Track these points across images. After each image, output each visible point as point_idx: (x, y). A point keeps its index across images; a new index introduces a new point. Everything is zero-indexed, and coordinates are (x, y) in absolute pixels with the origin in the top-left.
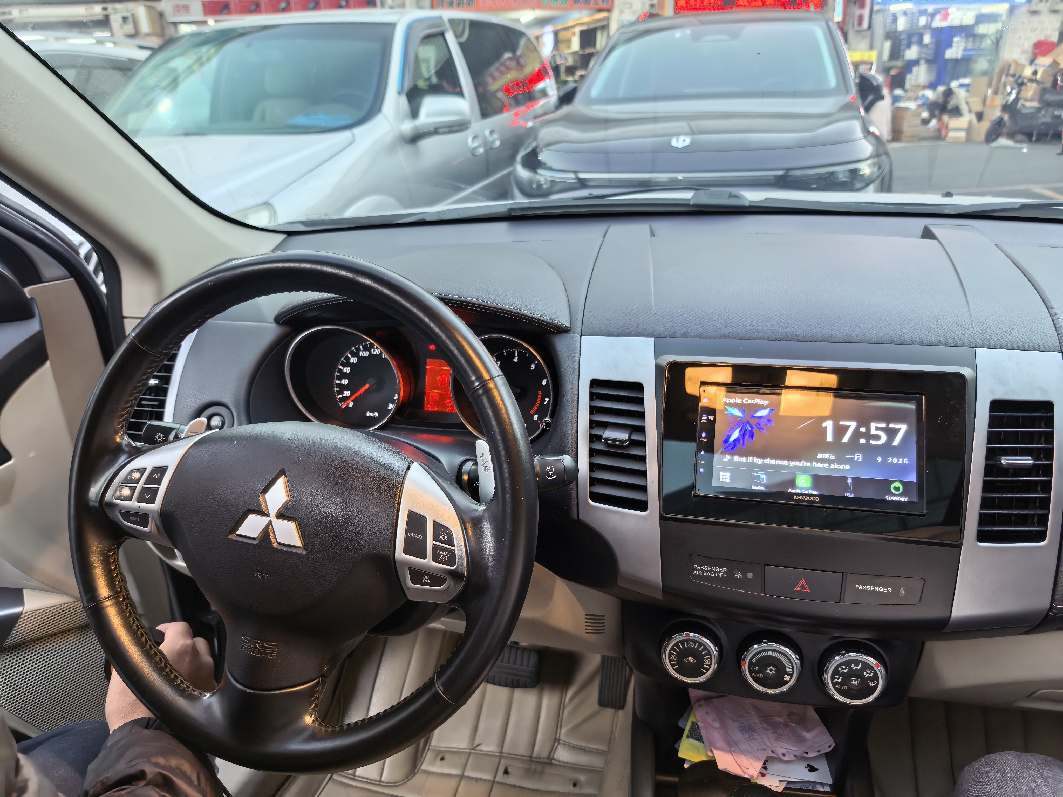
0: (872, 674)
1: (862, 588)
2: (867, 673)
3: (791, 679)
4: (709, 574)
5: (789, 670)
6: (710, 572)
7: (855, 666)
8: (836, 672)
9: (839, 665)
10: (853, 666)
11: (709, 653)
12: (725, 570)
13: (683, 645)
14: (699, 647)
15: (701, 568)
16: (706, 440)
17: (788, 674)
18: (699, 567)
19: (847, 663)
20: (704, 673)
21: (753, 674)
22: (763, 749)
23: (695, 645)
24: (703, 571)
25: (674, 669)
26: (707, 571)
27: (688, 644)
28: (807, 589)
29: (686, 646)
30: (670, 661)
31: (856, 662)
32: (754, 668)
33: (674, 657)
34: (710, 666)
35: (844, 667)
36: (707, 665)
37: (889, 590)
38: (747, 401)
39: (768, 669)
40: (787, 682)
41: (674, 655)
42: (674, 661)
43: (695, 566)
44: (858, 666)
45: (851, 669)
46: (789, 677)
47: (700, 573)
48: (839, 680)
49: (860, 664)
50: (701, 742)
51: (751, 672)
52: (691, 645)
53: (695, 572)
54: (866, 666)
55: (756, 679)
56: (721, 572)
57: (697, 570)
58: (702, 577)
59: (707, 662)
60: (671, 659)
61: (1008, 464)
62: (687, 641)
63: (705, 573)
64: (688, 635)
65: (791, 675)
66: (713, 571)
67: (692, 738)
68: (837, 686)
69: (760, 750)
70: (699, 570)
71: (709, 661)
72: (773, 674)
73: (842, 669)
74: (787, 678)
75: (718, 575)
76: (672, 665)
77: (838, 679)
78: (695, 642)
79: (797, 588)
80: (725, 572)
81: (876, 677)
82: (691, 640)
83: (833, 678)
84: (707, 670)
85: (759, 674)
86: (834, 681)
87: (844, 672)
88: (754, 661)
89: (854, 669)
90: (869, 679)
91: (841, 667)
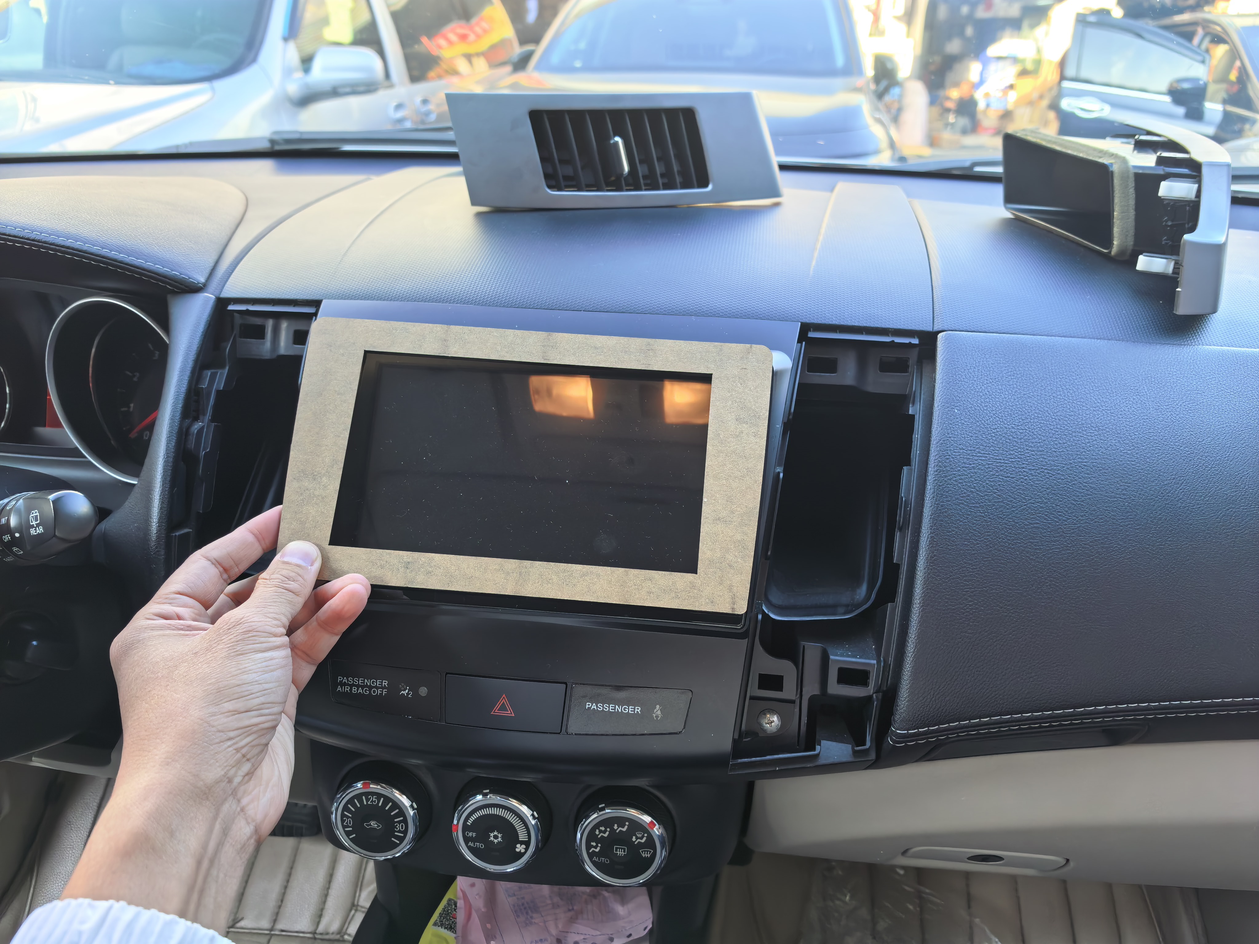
0: (645, 839)
1: (596, 707)
2: (637, 838)
3: (527, 849)
4: (360, 690)
5: (522, 836)
6: (363, 687)
7: (618, 827)
8: (591, 836)
9: (597, 826)
10: (616, 827)
11: (402, 813)
12: (385, 683)
13: (361, 802)
14: (385, 804)
15: (348, 680)
17: (522, 843)
18: (345, 680)
19: (607, 822)
20: (396, 845)
21: (470, 844)
23: (379, 802)
24: (352, 686)
25: (350, 840)
26: (358, 686)
27: (367, 800)
29: (365, 803)
30: (344, 827)
31: (621, 821)
32: (470, 834)
33: (349, 821)
34: (405, 832)
35: (603, 829)
36: (399, 832)
37: (638, 710)
39: (492, 834)
40: (521, 855)
41: (348, 817)
42: (348, 826)
43: (340, 679)
44: (623, 827)
45: (613, 831)
46: (524, 846)
47: (347, 689)
48: (597, 850)
49: (627, 823)
50: (452, 932)
51: (467, 840)
52: (372, 802)
53: (339, 688)
54: (636, 826)
55: (476, 852)
56: (380, 688)
59: (399, 827)
60: (345, 824)
62: (367, 794)
63: (354, 690)
64: (367, 786)
65: (527, 844)
66: (367, 686)
68: (595, 859)
70: (345, 684)
71: (402, 825)
72: (499, 843)
74: (520, 848)
75: (374, 692)
76: (348, 834)
77: (596, 847)
78: (379, 796)
80: (385, 687)
81: (651, 844)
82: (373, 794)
83: (588, 847)
84: (402, 839)
85: (478, 844)
86: (591, 851)
87: (603, 837)
88: (469, 823)
89: (617, 831)
90: (642, 846)
91: (599, 828)
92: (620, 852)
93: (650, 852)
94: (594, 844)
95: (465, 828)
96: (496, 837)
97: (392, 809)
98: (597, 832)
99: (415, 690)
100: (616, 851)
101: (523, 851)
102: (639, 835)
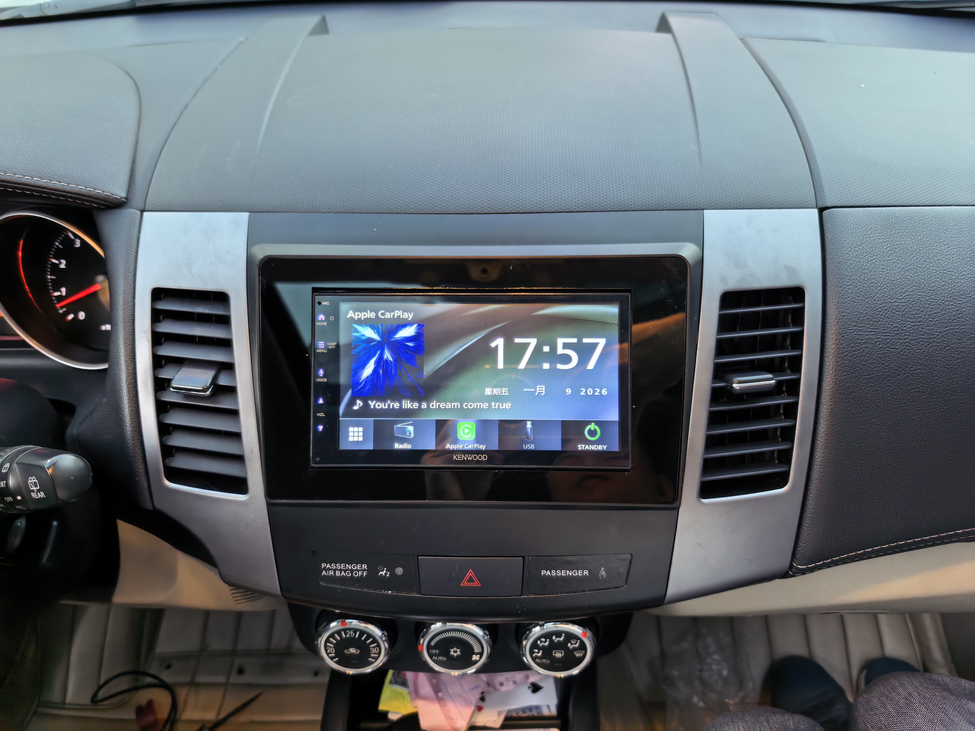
0: (578, 644)
1: (549, 573)
2: (572, 644)
3: (480, 658)
5: (477, 649)
6: (345, 571)
7: (556, 637)
8: (534, 645)
9: (539, 638)
10: (554, 638)
11: (375, 641)
12: (365, 566)
13: (340, 635)
14: (361, 635)
15: (331, 566)
16: (325, 380)
17: (476, 654)
18: (329, 566)
19: (548, 635)
20: (372, 663)
21: (434, 658)
23: (356, 634)
24: (335, 570)
25: (334, 661)
26: (341, 570)
27: (346, 634)
29: (344, 636)
30: (328, 654)
31: (558, 634)
32: (434, 651)
33: (332, 650)
34: (379, 654)
35: (543, 640)
36: (375, 653)
37: (587, 573)
38: (383, 314)
39: (452, 650)
40: (476, 662)
41: (331, 647)
42: (332, 653)
43: (323, 565)
44: (560, 638)
45: (552, 641)
46: (478, 656)
47: (331, 573)
48: (540, 654)
49: (563, 634)
50: (405, 687)
51: (431, 656)
52: (350, 635)
53: (324, 573)
54: (570, 636)
55: (439, 663)
56: (361, 570)
57: (327, 570)
58: (333, 579)
59: (374, 651)
60: (328, 651)
61: (741, 389)
62: (345, 630)
63: (338, 574)
64: (345, 623)
65: (481, 654)
66: (348, 570)
70: (329, 570)
71: (377, 649)
72: (459, 655)
73: (541, 642)
74: (475, 657)
75: (356, 574)
76: (332, 658)
77: (538, 653)
78: (355, 631)
80: (364, 570)
81: (583, 647)
82: (350, 629)
83: (532, 652)
84: (376, 658)
85: (441, 657)
86: (534, 655)
87: (543, 646)
88: (433, 643)
89: (556, 641)
90: (575, 649)
91: (540, 640)
92: (559, 655)
93: (582, 652)
94: (536, 651)
95: (429, 647)
96: (455, 652)
97: (367, 639)
98: (539, 642)
99: (391, 570)
100: (555, 654)
101: (478, 659)
102: (573, 642)
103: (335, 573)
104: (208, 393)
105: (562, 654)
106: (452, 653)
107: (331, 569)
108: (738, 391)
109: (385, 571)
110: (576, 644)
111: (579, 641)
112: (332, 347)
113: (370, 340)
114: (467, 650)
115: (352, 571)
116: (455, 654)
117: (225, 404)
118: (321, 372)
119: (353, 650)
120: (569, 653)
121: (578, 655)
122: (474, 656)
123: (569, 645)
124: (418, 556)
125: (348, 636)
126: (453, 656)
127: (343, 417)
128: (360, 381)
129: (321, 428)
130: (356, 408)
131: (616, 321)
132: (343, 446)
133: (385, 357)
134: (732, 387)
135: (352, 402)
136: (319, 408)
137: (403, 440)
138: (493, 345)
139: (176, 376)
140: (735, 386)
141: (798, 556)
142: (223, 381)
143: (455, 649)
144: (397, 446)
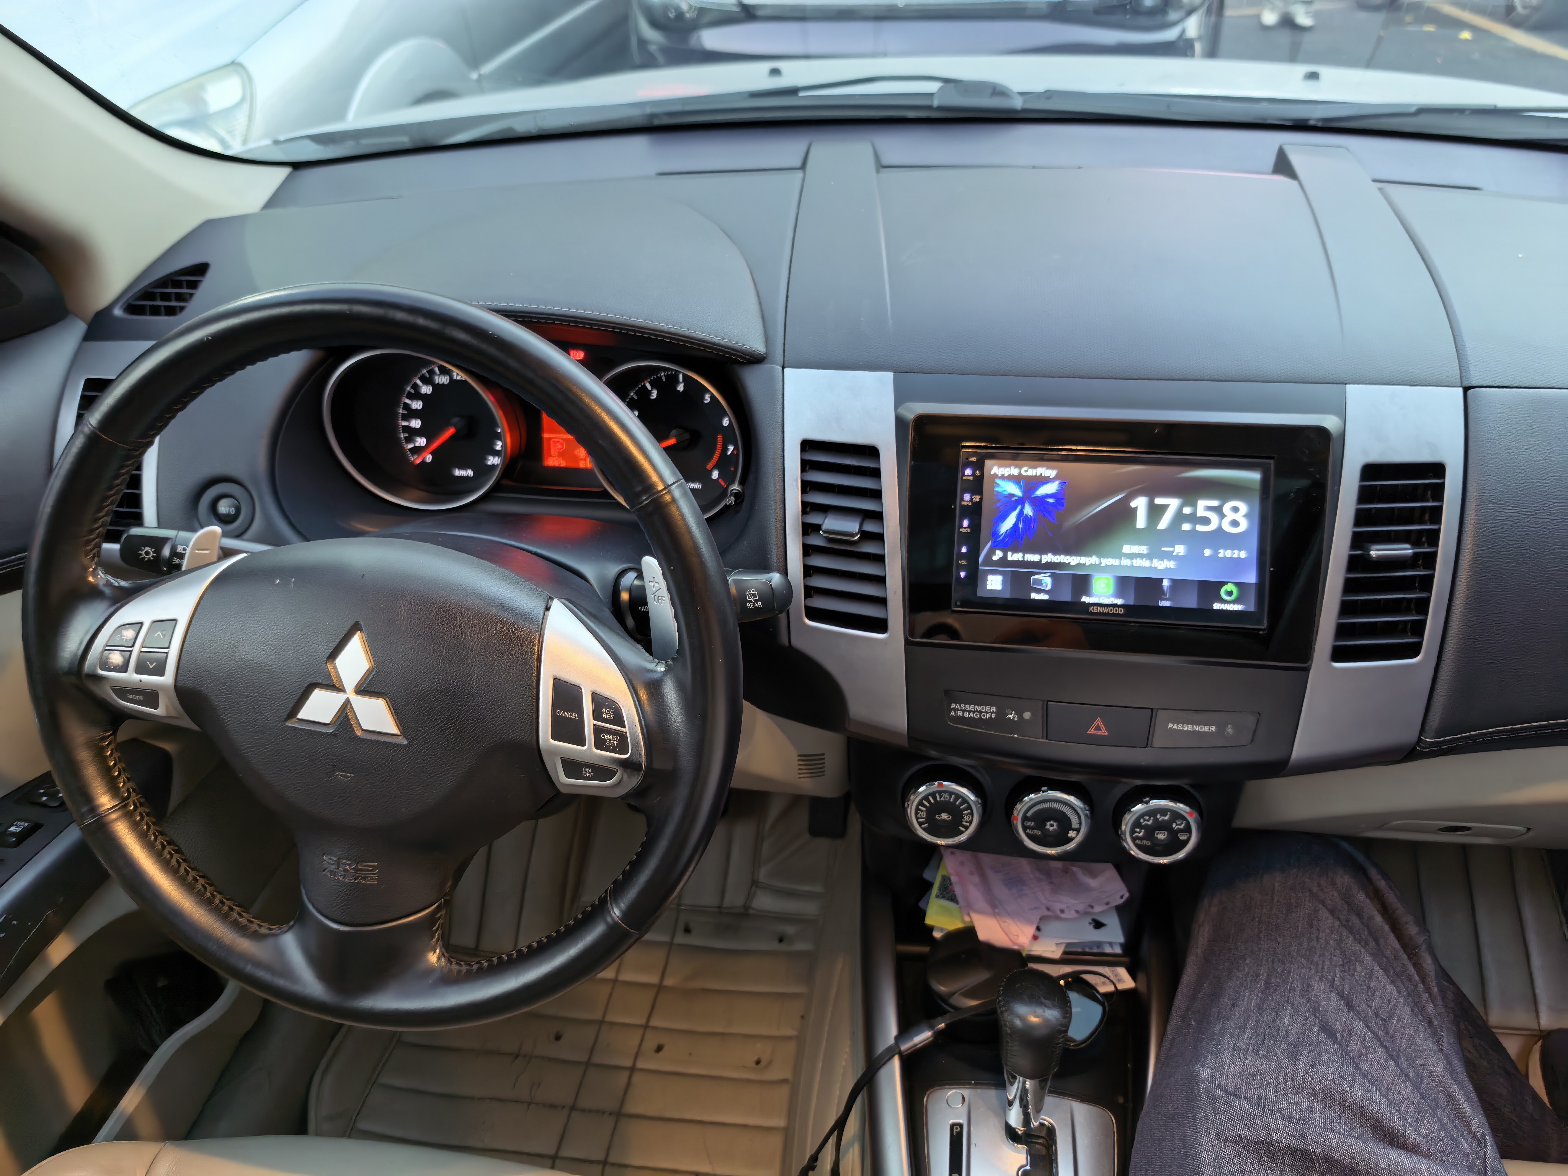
0: (1183, 825)
1: (1176, 727)
2: (1177, 825)
3: (1077, 834)
4: (971, 714)
5: (1075, 824)
6: (974, 712)
7: (1161, 816)
8: (1137, 824)
9: (1142, 816)
10: (1159, 816)
11: (969, 807)
12: (994, 709)
13: (935, 798)
14: (956, 799)
15: (960, 707)
16: (968, 530)
17: (1074, 830)
18: (958, 706)
19: (1152, 813)
20: (962, 832)
21: (1029, 831)
22: (1036, 908)
23: (950, 798)
24: (963, 711)
25: (923, 828)
26: (970, 711)
27: (941, 797)
28: (1104, 732)
29: (938, 800)
30: (917, 818)
31: (1163, 811)
32: (1029, 823)
33: (923, 814)
34: (971, 822)
35: (1147, 818)
36: (967, 822)
37: (1213, 728)
38: (1026, 471)
39: (1048, 823)
40: (1072, 839)
41: (922, 811)
42: (922, 818)
43: (953, 705)
44: (1165, 816)
45: (1156, 819)
46: (1075, 832)
47: (960, 713)
48: (1141, 834)
49: (1169, 813)
50: (954, 902)
51: (1025, 828)
52: (944, 798)
53: (953, 713)
54: (1177, 816)
55: (1032, 838)
56: (989, 713)
57: (955, 710)
58: (961, 720)
59: (966, 818)
60: (919, 816)
61: (1379, 557)
62: (940, 793)
63: (966, 714)
64: (940, 785)
65: (1078, 830)
66: (977, 711)
67: (943, 897)
68: (1138, 842)
69: (1032, 909)
70: (958, 710)
71: (969, 817)
72: (1055, 830)
73: (1145, 820)
74: (1072, 834)
75: (984, 716)
76: (920, 824)
77: (1139, 833)
78: (951, 793)
79: (1092, 731)
80: (993, 712)
81: (1188, 829)
82: (945, 792)
83: (1133, 832)
84: (967, 828)
85: (1035, 831)
86: (1134, 836)
87: (1147, 825)
88: (1029, 814)
89: (1160, 819)
90: (1180, 831)
91: (1143, 818)
92: (1161, 836)
93: (1187, 835)
94: (1138, 830)
95: (1025, 818)
96: (1052, 825)
97: (961, 804)
98: (1142, 821)
99: (1020, 714)
100: (1157, 834)
102: (1179, 822)
103: (963, 714)
104: (856, 538)
105: (1164, 835)
106: (1048, 827)
107: (960, 710)
108: (1374, 559)
109: (1013, 715)
110: (1180, 825)
111: (1184, 822)
112: (976, 500)
113: (1012, 495)
114: (1065, 823)
115: (980, 712)
116: (1051, 829)
117: (870, 548)
118: (966, 523)
119: (944, 816)
120: (1173, 833)
121: (1182, 837)
122: (1071, 832)
123: (1174, 825)
124: (1048, 701)
125: (942, 799)
126: (1048, 830)
127: (983, 565)
128: (1000, 534)
129: (963, 574)
130: (995, 558)
131: (1257, 486)
132: (980, 593)
133: (1025, 512)
134: (1369, 555)
135: (992, 552)
136: (962, 556)
137: (1039, 591)
138: (1133, 504)
139: (826, 521)
140: (1372, 553)
141: (1427, 728)
142: (870, 527)
143: (1052, 822)
144: (1034, 596)
